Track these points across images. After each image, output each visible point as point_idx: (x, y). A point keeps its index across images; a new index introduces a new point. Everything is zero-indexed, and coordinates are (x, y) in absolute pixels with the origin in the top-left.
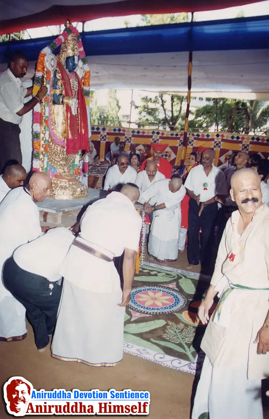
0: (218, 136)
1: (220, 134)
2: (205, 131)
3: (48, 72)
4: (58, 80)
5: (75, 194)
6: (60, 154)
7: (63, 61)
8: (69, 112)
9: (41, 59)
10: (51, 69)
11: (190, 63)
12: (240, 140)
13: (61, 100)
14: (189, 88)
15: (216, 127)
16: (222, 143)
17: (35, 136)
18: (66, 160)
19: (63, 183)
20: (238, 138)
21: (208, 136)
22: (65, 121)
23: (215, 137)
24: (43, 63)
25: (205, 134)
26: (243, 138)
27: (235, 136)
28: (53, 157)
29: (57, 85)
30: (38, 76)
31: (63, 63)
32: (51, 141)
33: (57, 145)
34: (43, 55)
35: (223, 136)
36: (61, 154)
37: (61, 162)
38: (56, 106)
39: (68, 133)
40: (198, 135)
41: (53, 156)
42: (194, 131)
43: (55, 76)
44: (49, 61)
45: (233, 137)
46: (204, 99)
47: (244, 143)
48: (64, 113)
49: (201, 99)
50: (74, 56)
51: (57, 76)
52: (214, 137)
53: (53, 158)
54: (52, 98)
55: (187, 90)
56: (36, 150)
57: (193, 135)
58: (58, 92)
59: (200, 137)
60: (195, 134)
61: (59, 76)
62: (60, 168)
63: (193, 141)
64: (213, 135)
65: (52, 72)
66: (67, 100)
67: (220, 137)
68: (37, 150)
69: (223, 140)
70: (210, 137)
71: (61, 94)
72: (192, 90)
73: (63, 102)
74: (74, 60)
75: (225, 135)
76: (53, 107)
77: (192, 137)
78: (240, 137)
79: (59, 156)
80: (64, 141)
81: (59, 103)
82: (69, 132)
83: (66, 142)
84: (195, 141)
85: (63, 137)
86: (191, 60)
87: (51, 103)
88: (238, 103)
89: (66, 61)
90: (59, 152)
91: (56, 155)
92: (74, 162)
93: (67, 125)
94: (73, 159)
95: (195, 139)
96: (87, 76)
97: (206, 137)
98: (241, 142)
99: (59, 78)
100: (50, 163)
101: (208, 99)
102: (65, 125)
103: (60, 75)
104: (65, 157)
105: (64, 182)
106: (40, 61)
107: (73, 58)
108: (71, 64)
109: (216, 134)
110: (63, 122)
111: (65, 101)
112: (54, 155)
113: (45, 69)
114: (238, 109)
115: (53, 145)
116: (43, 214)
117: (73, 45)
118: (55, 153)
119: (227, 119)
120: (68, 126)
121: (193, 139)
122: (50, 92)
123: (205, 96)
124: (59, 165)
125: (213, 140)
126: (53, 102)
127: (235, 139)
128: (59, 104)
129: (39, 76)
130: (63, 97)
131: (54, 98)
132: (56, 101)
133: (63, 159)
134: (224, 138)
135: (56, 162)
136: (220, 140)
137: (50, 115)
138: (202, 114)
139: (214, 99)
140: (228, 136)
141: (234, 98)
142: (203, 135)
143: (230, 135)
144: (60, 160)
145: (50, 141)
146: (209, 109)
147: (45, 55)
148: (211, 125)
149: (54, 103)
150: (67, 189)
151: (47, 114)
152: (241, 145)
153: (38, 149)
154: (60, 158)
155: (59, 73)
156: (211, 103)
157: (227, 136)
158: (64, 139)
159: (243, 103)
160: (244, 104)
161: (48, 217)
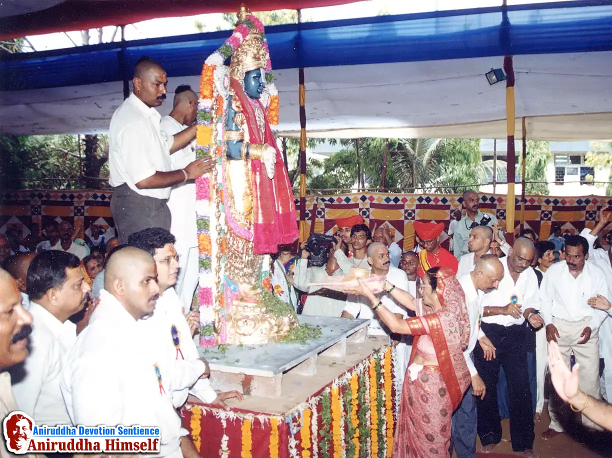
0: (364, 198)
1: (367, 196)
2: (343, 192)
3: (219, 99)
4: (236, 113)
5: (282, 330)
6: (242, 254)
7: (239, 78)
8: (258, 173)
9: (207, 76)
10: (224, 94)
11: (302, 86)
12: (400, 203)
13: (244, 151)
14: (303, 125)
15: (361, 184)
16: (371, 210)
17: (203, 224)
18: (251, 264)
19: (249, 310)
20: (396, 200)
21: (348, 200)
22: (251, 190)
23: (360, 202)
24: (211, 82)
25: (343, 198)
26: (405, 200)
27: (392, 198)
28: (231, 261)
29: (233, 121)
30: (203, 108)
31: (240, 82)
32: (229, 230)
33: (238, 238)
34: (211, 68)
35: (371, 199)
36: (244, 255)
37: (245, 270)
38: (232, 162)
39: (257, 213)
40: (331, 200)
41: (231, 259)
42: (324, 193)
43: (230, 105)
44: (221, 79)
45: (388, 200)
46: (338, 141)
47: (406, 208)
48: (247, 175)
49: (333, 141)
50: (259, 69)
51: (234, 106)
52: (358, 202)
53: (230, 263)
54: (224, 148)
55: (298, 127)
56: (204, 252)
57: (324, 200)
58: (234, 136)
59: (336, 203)
60: (327, 198)
61: (238, 107)
62: (245, 282)
63: (323, 210)
64: (356, 199)
65: (224, 99)
66: (256, 151)
67: (367, 201)
68: (206, 253)
69: (372, 205)
70: (352, 202)
71: (242, 141)
72: (308, 127)
73: (248, 154)
74: (259, 75)
75: (375, 197)
76: (227, 164)
77: (321, 204)
78: (400, 198)
79: (241, 258)
80: (249, 229)
81: (241, 156)
82: (260, 211)
83: (252, 231)
84: (327, 210)
85: (247, 222)
86: (302, 81)
87: (224, 159)
88: (391, 145)
89: (245, 78)
90: (242, 251)
91: (236, 257)
92: (261, 267)
93: (255, 199)
94: (260, 262)
95: (327, 206)
96: (275, 105)
97: (344, 203)
98: (402, 207)
99: (236, 109)
100: (227, 273)
101: (344, 142)
102: (250, 197)
103: (238, 104)
104: (251, 259)
105: (250, 308)
106: (206, 79)
107: (258, 71)
108: (253, 83)
109: (361, 196)
110: (246, 192)
111: (254, 152)
112: (233, 258)
113: (215, 94)
114: (393, 154)
115: (231, 238)
116: (242, 380)
117: (257, 49)
118: (234, 253)
119: (377, 171)
120: (257, 200)
121: (323, 206)
122: (223, 137)
123: (338, 135)
124: (243, 276)
125: (356, 206)
126: (227, 155)
127: (392, 203)
128: (239, 158)
129: (206, 107)
130: (248, 146)
131: (229, 148)
132: (233, 154)
133: (248, 264)
134: (374, 202)
135: (236, 271)
136: (368, 206)
137: (225, 180)
138: (336, 166)
139: (353, 140)
140: (380, 197)
141: (385, 137)
142: (340, 200)
143: (384, 196)
144: (243, 266)
145: (226, 231)
146: (348, 157)
147: (214, 68)
148: (353, 182)
149: (230, 157)
150: (267, 322)
151: (220, 180)
152: (402, 211)
153: (207, 250)
154: (243, 262)
155: (235, 100)
156: (351, 148)
157: (378, 199)
158: (248, 226)
159: (399, 143)
160: (401, 147)
161: (254, 384)
